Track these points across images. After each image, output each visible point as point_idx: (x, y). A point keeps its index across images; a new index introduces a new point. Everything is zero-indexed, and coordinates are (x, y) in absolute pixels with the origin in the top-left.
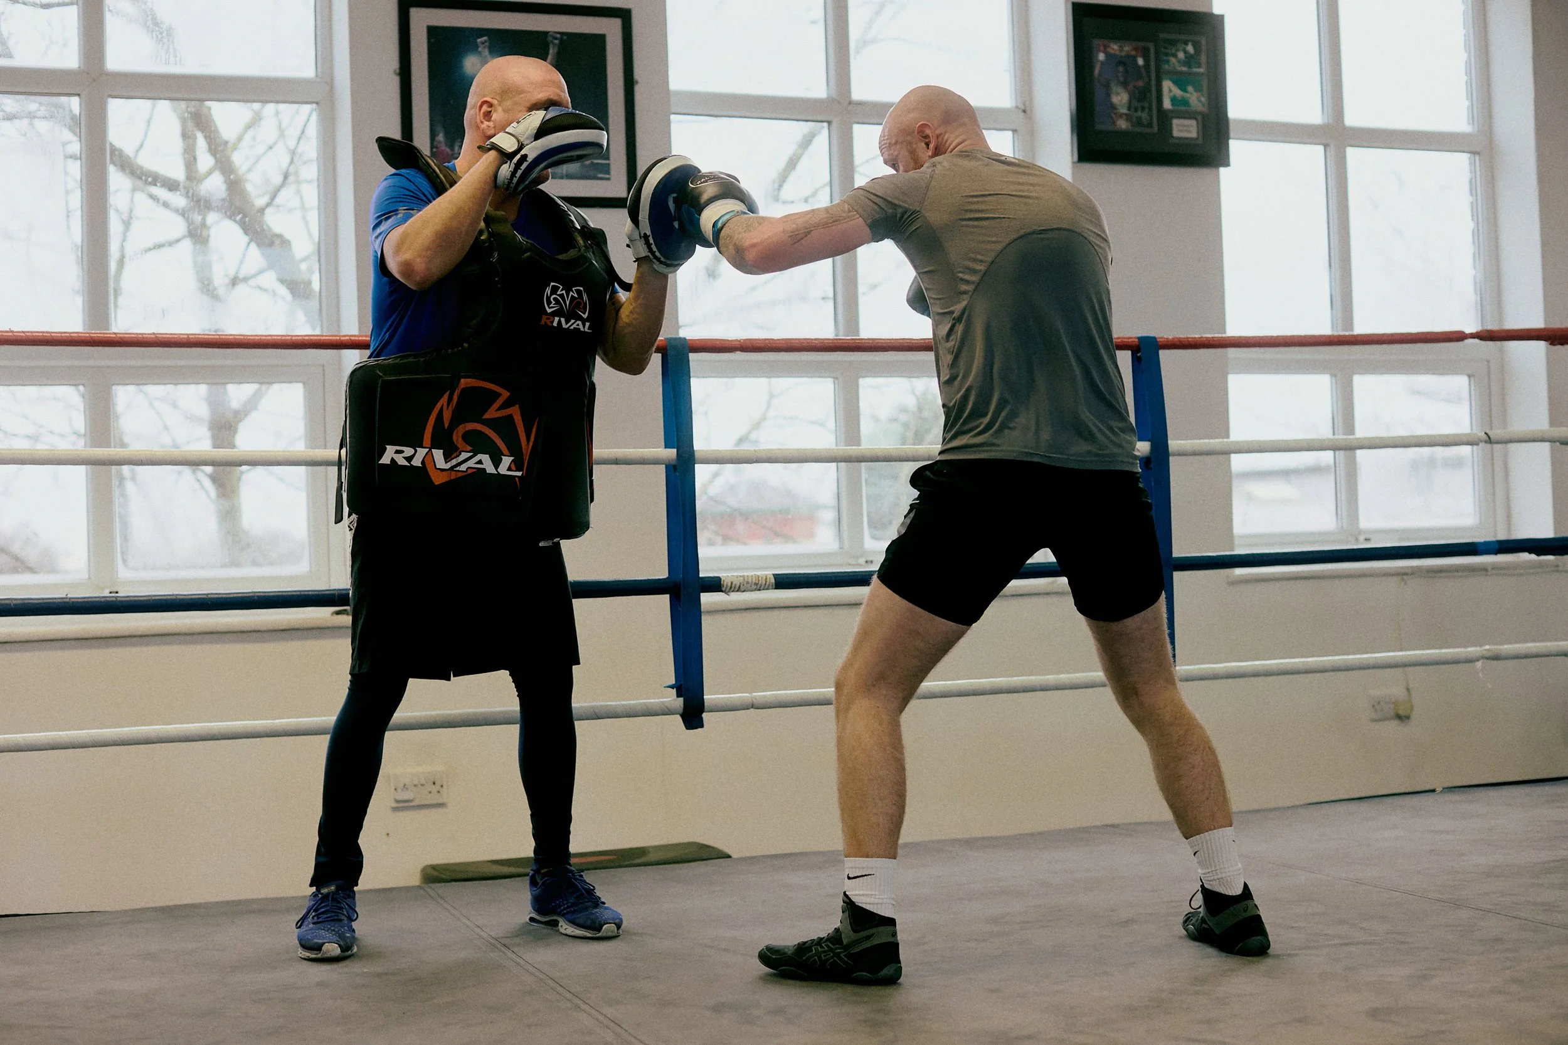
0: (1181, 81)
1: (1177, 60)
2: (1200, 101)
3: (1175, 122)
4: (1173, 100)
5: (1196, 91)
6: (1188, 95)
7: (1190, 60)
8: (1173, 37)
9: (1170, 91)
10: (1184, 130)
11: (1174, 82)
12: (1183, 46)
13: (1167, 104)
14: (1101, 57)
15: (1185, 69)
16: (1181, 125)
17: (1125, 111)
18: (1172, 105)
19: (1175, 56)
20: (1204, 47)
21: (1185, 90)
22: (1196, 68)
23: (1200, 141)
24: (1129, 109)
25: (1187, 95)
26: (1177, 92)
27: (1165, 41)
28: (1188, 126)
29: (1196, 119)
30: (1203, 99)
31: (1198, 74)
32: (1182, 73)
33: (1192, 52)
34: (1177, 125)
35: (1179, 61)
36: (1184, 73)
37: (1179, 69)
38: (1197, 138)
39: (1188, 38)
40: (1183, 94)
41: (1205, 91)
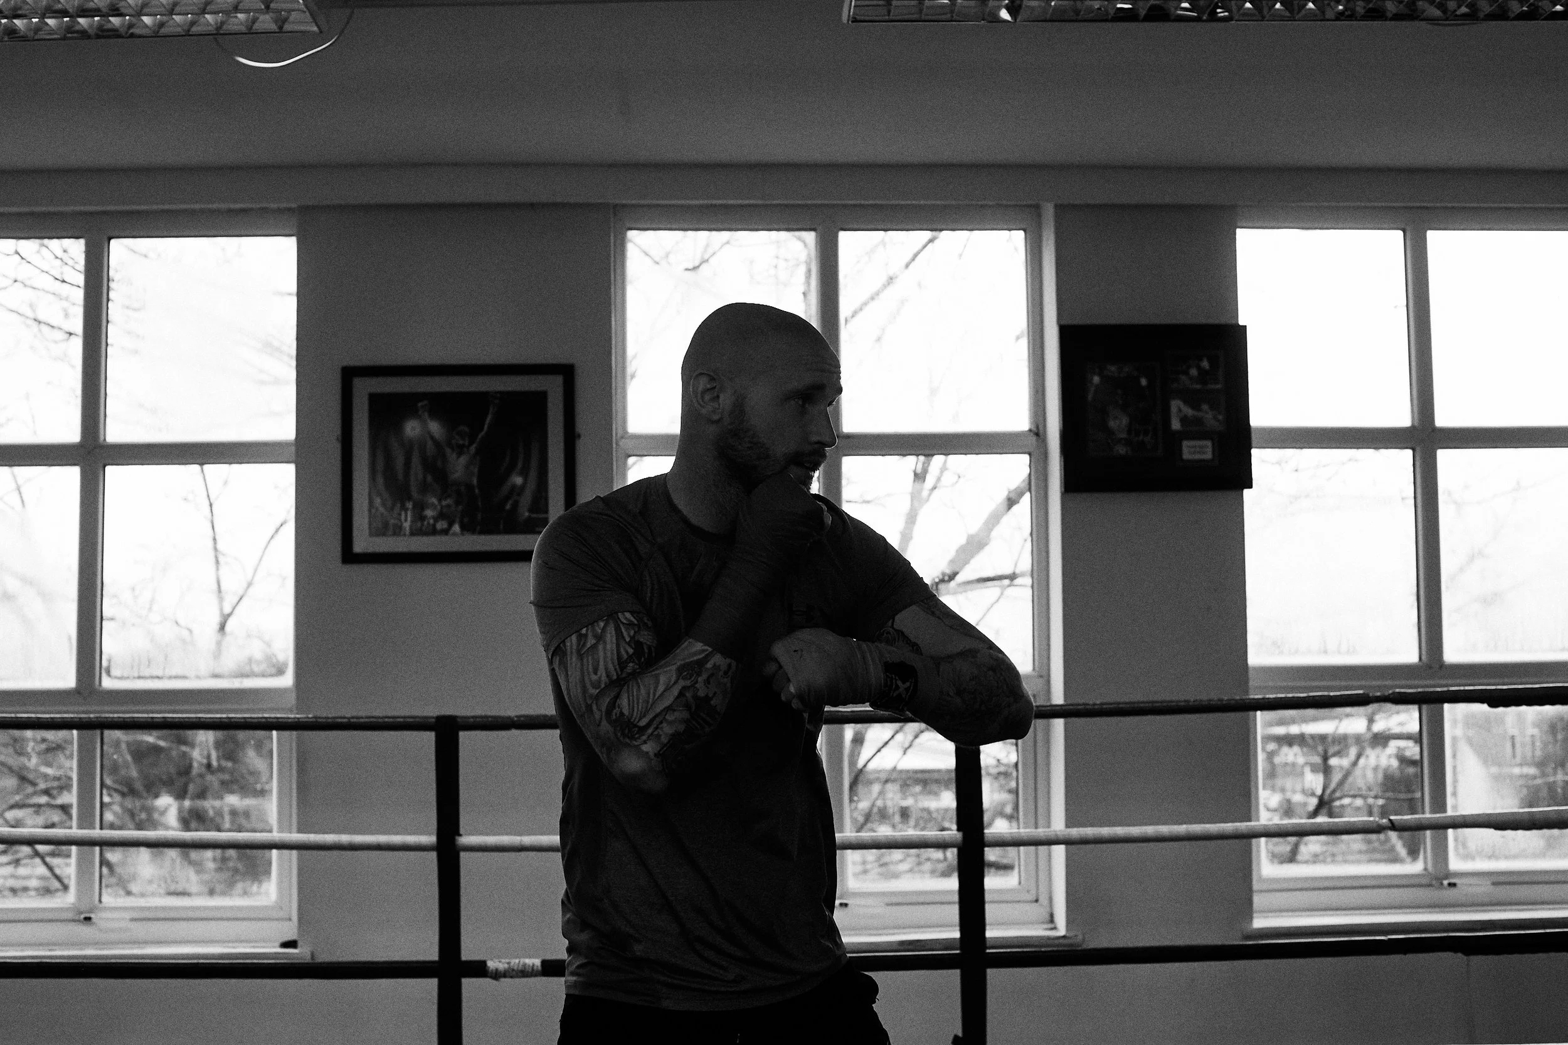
0: (1193, 399)
1: (1188, 377)
2: (1217, 419)
3: (1185, 443)
4: (1184, 420)
5: (1212, 408)
6: (1202, 413)
7: (1204, 376)
8: (1184, 353)
9: (1180, 410)
10: (1197, 451)
11: (1185, 402)
12: (1197, 361)
13: (1176, 425)
14: (1096, 379)
15: (1198, 387)
16: (1193, 447)
17: (1124, 435)
18: (1182, 425)
19: (1186, 373)
20: (1222, 361)
21: (1199, 410)
22: (1212, 384)
23: (1216, 463)
24: (1129, 432)
25: (1200, 414)
26: (1189, 412)
27: (1173, 358)
28: (1201, 447)
29: (1212, 439)
30: (1220, 417)
31: (1214, 390)
32: (1194, 390)
33: (1207, 367)
34: (1187, 447)
35: (1191, 379)
36: (1198, 390)
37: (1191, 386)
38: (1212, 460)
39: (1203, 352)
40: (1196, 413)
41: (1223, 408)
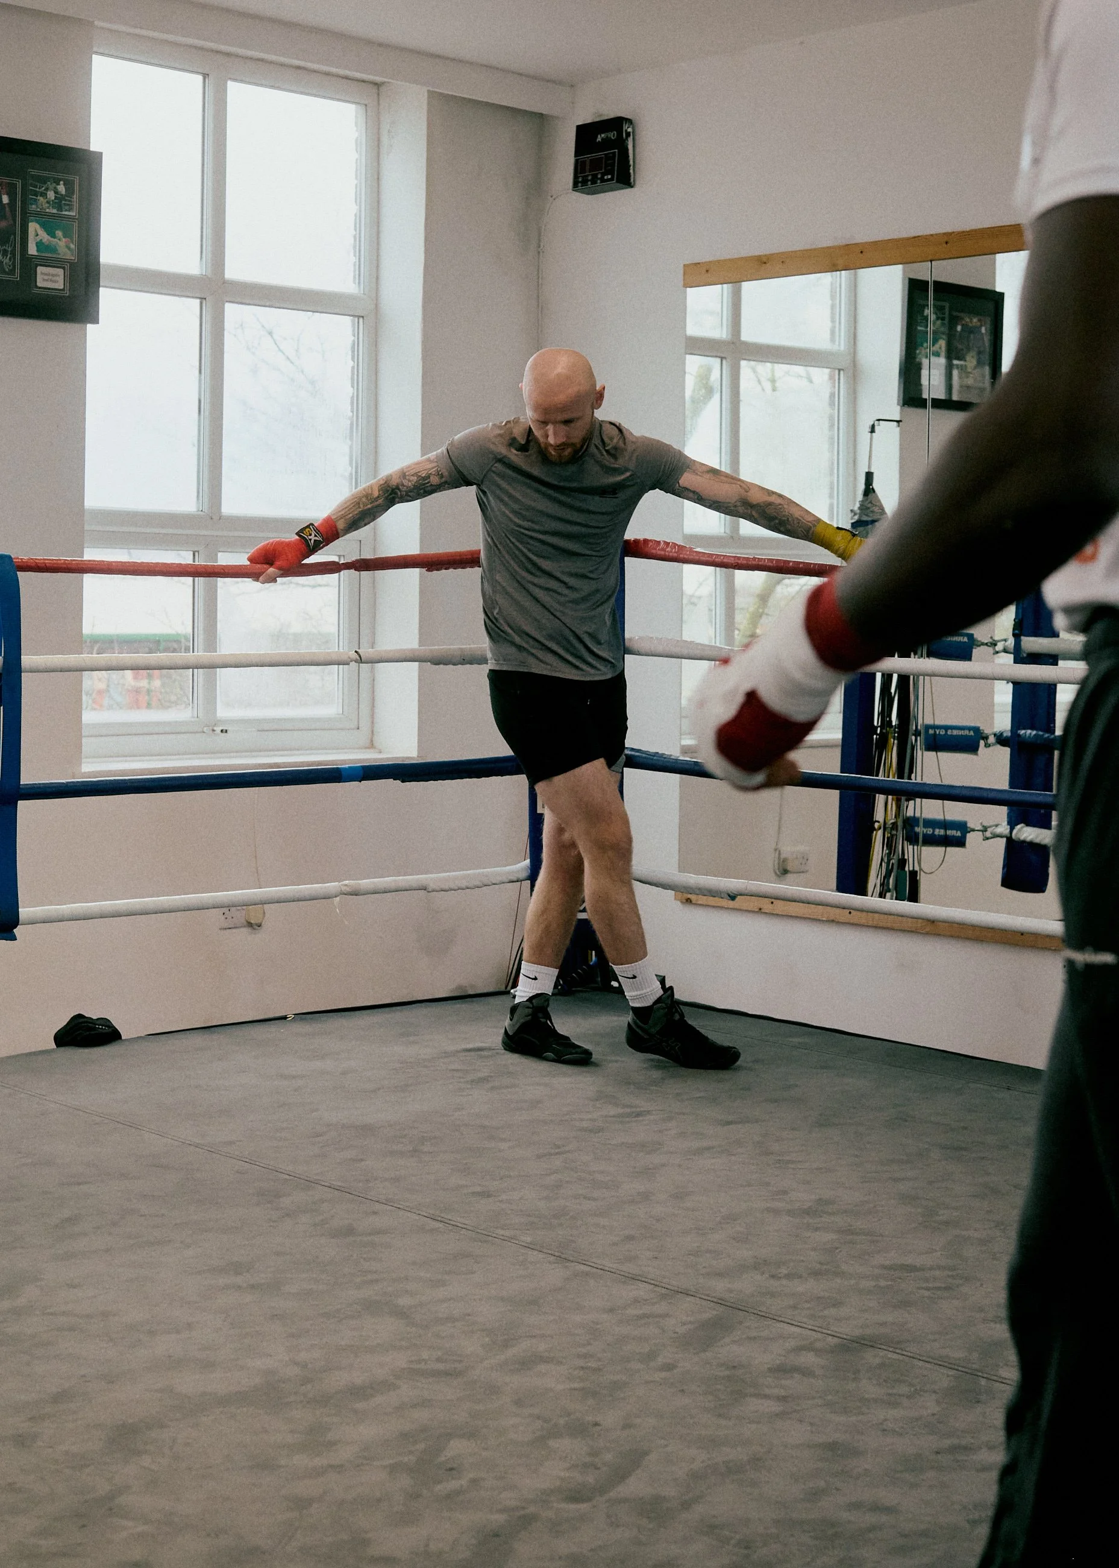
1: (44, 202)
2: (69, 248)
3: (40, 269)
4: (39, 245)
7: (60, 202)
8: (45, 174)
10: (51, 279)
12: (54, 185)
13: (32, 250)
15: (55, 211)
16: (46, 274)
18: (38, 251)
19: (44, 195)
20: (76, 188)
21: (54, 236)
22: (66, 210)
23: (67, 293)
26: (44, 236)
27: (33, 176)
28: (53, 275)
29: (64, 268)
31: (69, 217)
32: (50, 215)
33: (63, 192)
34: (42, 273)
35: (48, 202)
36: (53, 215)
37: (47, 210)
38: (63, 290)
39: (60, 176)
40: (52, 239)
41: (75, 237)
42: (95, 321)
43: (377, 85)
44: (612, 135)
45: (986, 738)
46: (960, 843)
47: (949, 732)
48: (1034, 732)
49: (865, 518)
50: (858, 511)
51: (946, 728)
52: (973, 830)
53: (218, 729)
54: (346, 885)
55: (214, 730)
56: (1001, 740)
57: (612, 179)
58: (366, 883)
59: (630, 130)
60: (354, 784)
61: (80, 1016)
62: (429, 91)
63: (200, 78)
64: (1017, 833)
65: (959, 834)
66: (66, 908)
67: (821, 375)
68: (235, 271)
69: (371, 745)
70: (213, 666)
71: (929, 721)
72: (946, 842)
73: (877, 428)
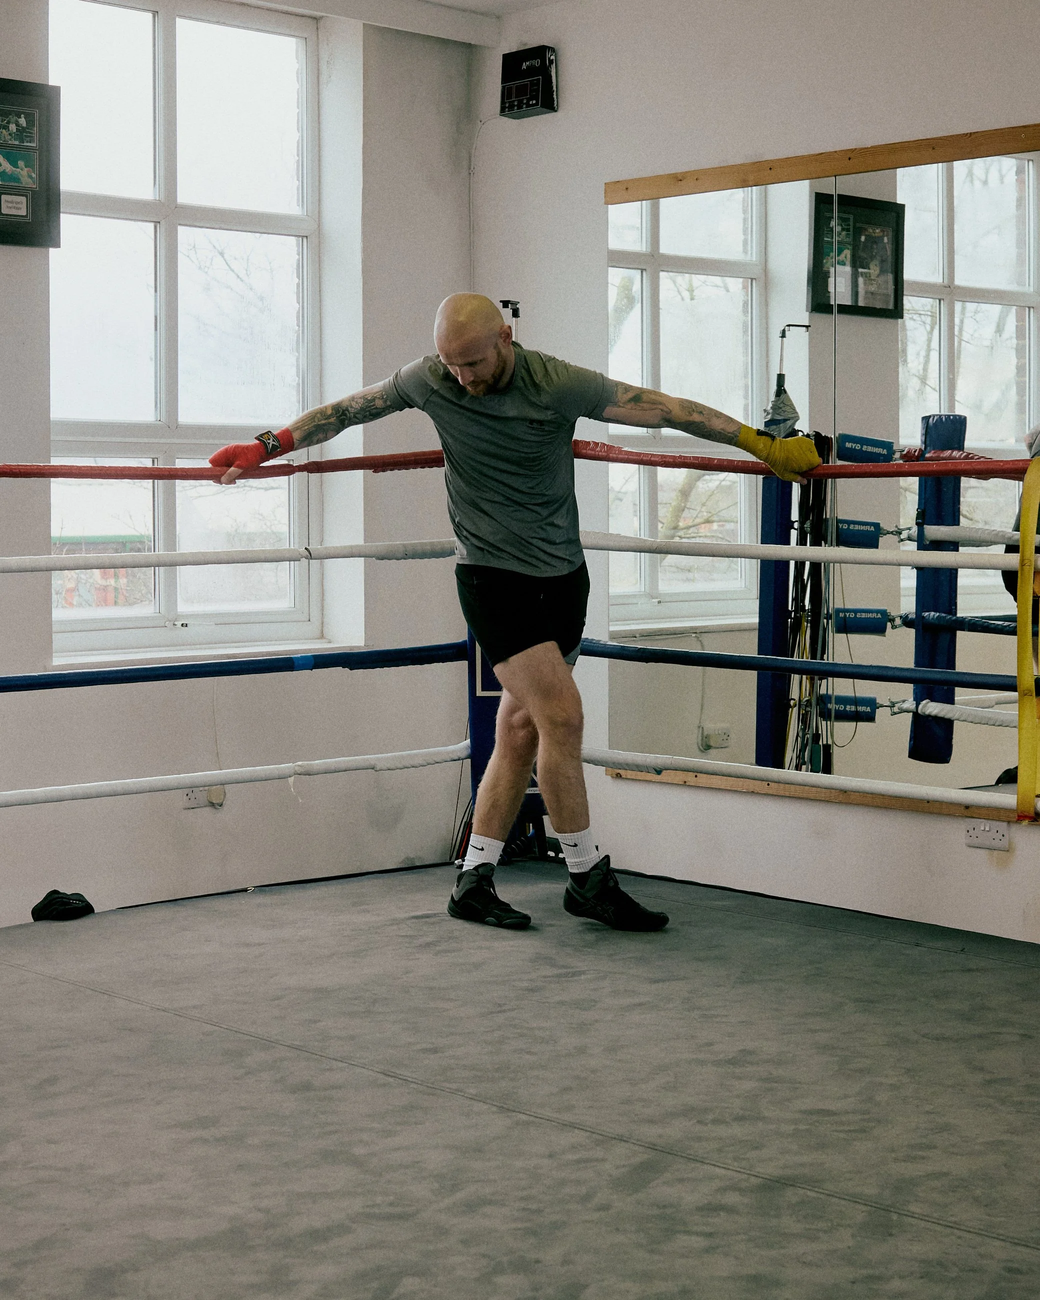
0: (12, 155)
2: (30, 177)
3: (4, 197)
4: (3, 174)
5: (27, 166)
6: (18, 170)
7: (22, 133)
8: (7, 108)
9: (1, 165)
10: (14, 206)
11: (4, 156)
12: (15, 118)
15: (17, 143)
16: (12, 202)
18: (2, 180)
19: (6, 128)
20: (37, 121)
21: (16, 166)
22: (27, 142)
23: (29, 219)
26: (7, 167)
28: (18, 203)
29: (26, 196)
30: (34, 176)
31: (30, 148)
32: (13, 147)
33: (24, 125)
34: (8, 202)
35: (10, 134)
36: (17, 147)
37: (10, 142)
38: (26, 216)
39: (21, 109)
40: (14, 169)
41: (37, 167)
42: (57, 245)
43: (316, 19)
44: (537, 63)
45: (892, 620)
46: (870, 718)
47: (858, 615)
48: (938, 614)
49: (778, 417)
50: (771, 411)
51: (856, 611)
52: (882, 706)
53: (179, 624)
54: (299, 766)
55: (174, 625)
56: (907, 622)
57: (537, 104)
58: (318, 763)
59: (553, 57)
60: (307, 672)
61: (55, 892)
62: (364, 24)
63: (150, 15)
64: (922, 710)
65: (869, 709)
66: (39, 791)
67: (735, 284)
68: (186, 196)
69: (322, 636)
70: (173, 564)
71: (839, 605)
72: (857, 717)
73: (787, 333)
